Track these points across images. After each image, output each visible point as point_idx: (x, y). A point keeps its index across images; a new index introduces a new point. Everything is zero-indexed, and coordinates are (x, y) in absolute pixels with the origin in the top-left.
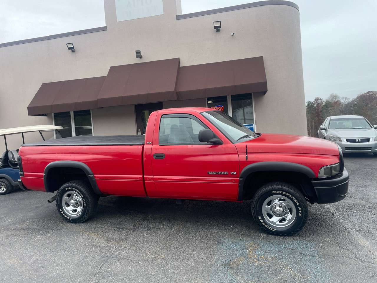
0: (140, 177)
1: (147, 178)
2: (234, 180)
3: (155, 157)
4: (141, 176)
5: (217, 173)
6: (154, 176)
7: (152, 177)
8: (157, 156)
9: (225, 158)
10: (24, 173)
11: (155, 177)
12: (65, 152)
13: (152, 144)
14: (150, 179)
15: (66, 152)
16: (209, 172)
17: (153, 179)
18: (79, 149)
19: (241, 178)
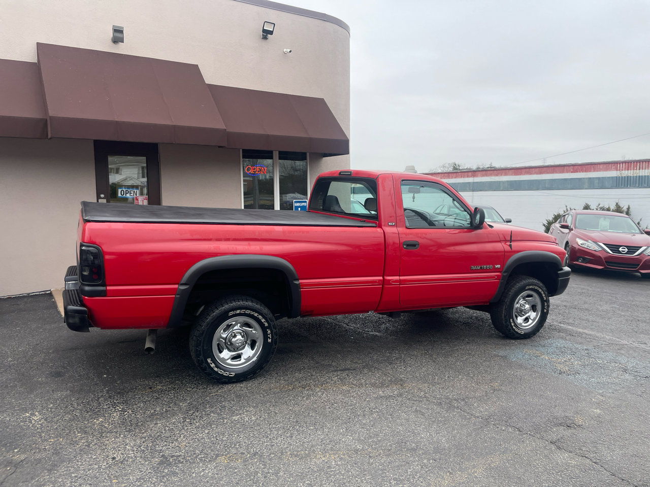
0: (380, 280)
1: (390, 280)
2: (496, 275)
3: (405, 246)
4: (381, 278)
5: (481, 268)
6: (399, 276)
7: (397, 278)
8: (408, 245)
9: (489, 247)
10: (109, 288)
11: (402, 278)
12: (234, 237)
13: (396, 226)
14: (396, 281)
15: (237, 238)
16: (473, 267)
17: (400, 281)
18: (267, 232)
19: (505, 272)
